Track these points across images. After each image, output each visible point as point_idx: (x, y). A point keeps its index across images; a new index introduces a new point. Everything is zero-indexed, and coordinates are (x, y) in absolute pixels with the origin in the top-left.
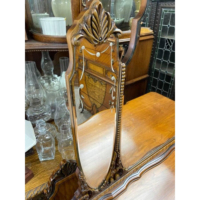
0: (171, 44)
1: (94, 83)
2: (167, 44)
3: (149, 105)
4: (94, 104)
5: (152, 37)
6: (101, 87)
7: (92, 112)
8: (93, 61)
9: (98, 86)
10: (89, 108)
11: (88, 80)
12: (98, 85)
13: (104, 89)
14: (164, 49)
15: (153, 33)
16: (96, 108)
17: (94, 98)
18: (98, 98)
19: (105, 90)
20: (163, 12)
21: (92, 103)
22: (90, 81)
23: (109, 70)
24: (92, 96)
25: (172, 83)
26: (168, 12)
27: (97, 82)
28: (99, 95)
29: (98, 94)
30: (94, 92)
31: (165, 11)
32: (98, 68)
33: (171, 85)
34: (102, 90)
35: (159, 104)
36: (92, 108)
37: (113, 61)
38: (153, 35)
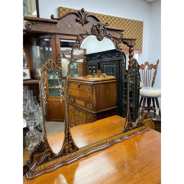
1: (79, 113)
6: (83, 116)
8: (77, 98)
9: (81, 115)
13: (85, 117)
22: (76, 112)
23: (87, 102)
27: (81, 112)
32: (81, 102)
37: (89, 96)
38: (116, 79)
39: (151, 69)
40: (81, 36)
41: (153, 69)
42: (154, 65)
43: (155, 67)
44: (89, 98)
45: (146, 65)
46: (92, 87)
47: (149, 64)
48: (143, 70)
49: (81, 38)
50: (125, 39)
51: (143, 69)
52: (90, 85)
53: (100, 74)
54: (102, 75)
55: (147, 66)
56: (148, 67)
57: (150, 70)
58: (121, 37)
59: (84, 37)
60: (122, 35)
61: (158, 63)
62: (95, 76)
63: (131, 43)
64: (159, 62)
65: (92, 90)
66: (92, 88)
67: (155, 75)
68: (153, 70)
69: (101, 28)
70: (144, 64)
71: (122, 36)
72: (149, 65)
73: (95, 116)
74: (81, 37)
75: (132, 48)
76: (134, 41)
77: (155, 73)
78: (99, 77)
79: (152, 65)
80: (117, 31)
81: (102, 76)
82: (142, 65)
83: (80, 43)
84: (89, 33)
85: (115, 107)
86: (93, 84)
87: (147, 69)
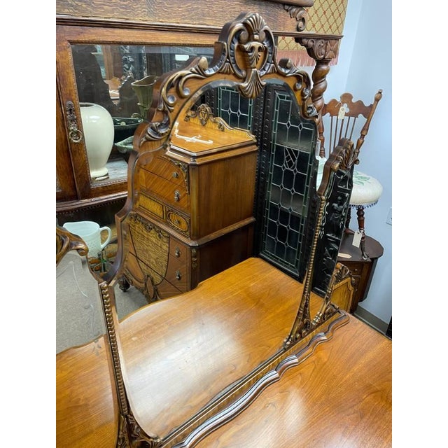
0: (294, 159)
1: (146, 233)
2: (288, 158)
3: (240, 289)
4: (148, 276)
5: (255, 148)
6: (160, 242)
7: (145, 292)
9: (154, 240)
10: (139, 284)
11: (134, 226)
12: (153, 236)
13: (165, 247)
14: (284, 167)
15: (255, 141)
16: (153, 284)
17: (147, 263)
18: (155, 263)
19: (168, 249)
20: (278, 99)
21: (144, 273)
22: (139, 227)
23: (172, 211)
24: (143, 259)
25: (301, 232)
26: (285, 100)
27: (152, 232)
28: (157, 258)
29: (155, 257)
30: (147, 251)
31: (281, 97)
32: (153, 203)
33: (301, 235)
34: (160, 247)
35: (260, 286)
36: (146, 284)
37: (178, 196)
38: (256, 144)
39: (356, 116)
40: (172, 86)
41: (361, 116)
42: (367, 105)
43: (368, 112)
44: (179, 200)
45: (343, 103)
46: (188, 172)
47: (354, 101)
48: (335, 118)
49: (173, 98)
50: (309, 37)
51: (334, 113)
52: (179, 164)
53: (208, 118)
54: (215, 122)
55: (345, 105)
56: (347, 110)
57: (352, 119)
58: (298, 29)
59: (186, 94)
60: (303, 20)
61: (377, 100)
62: (192, 120)
63: (323, 51)
64: (381, 97)
65: (189, 181)
66: (188, 177)
67: (363, 136)
68: (361, 119)
69: (256, 44)
70: (339, 100)
71: (301, 23)
72: (351, 105)
73: (194, 251)
74: (173, 90)
75: (324, 67)
76: (334, 41)
77: (363, 129)
78: (204, 125)
79: (360, 103)
80: (287, 7)
81: (213, 126)
82: (334, 101)
83: (168, 123)
84: (207, 73)
85: (247, 221)
86: (191, 165)
87: (346, 115)
